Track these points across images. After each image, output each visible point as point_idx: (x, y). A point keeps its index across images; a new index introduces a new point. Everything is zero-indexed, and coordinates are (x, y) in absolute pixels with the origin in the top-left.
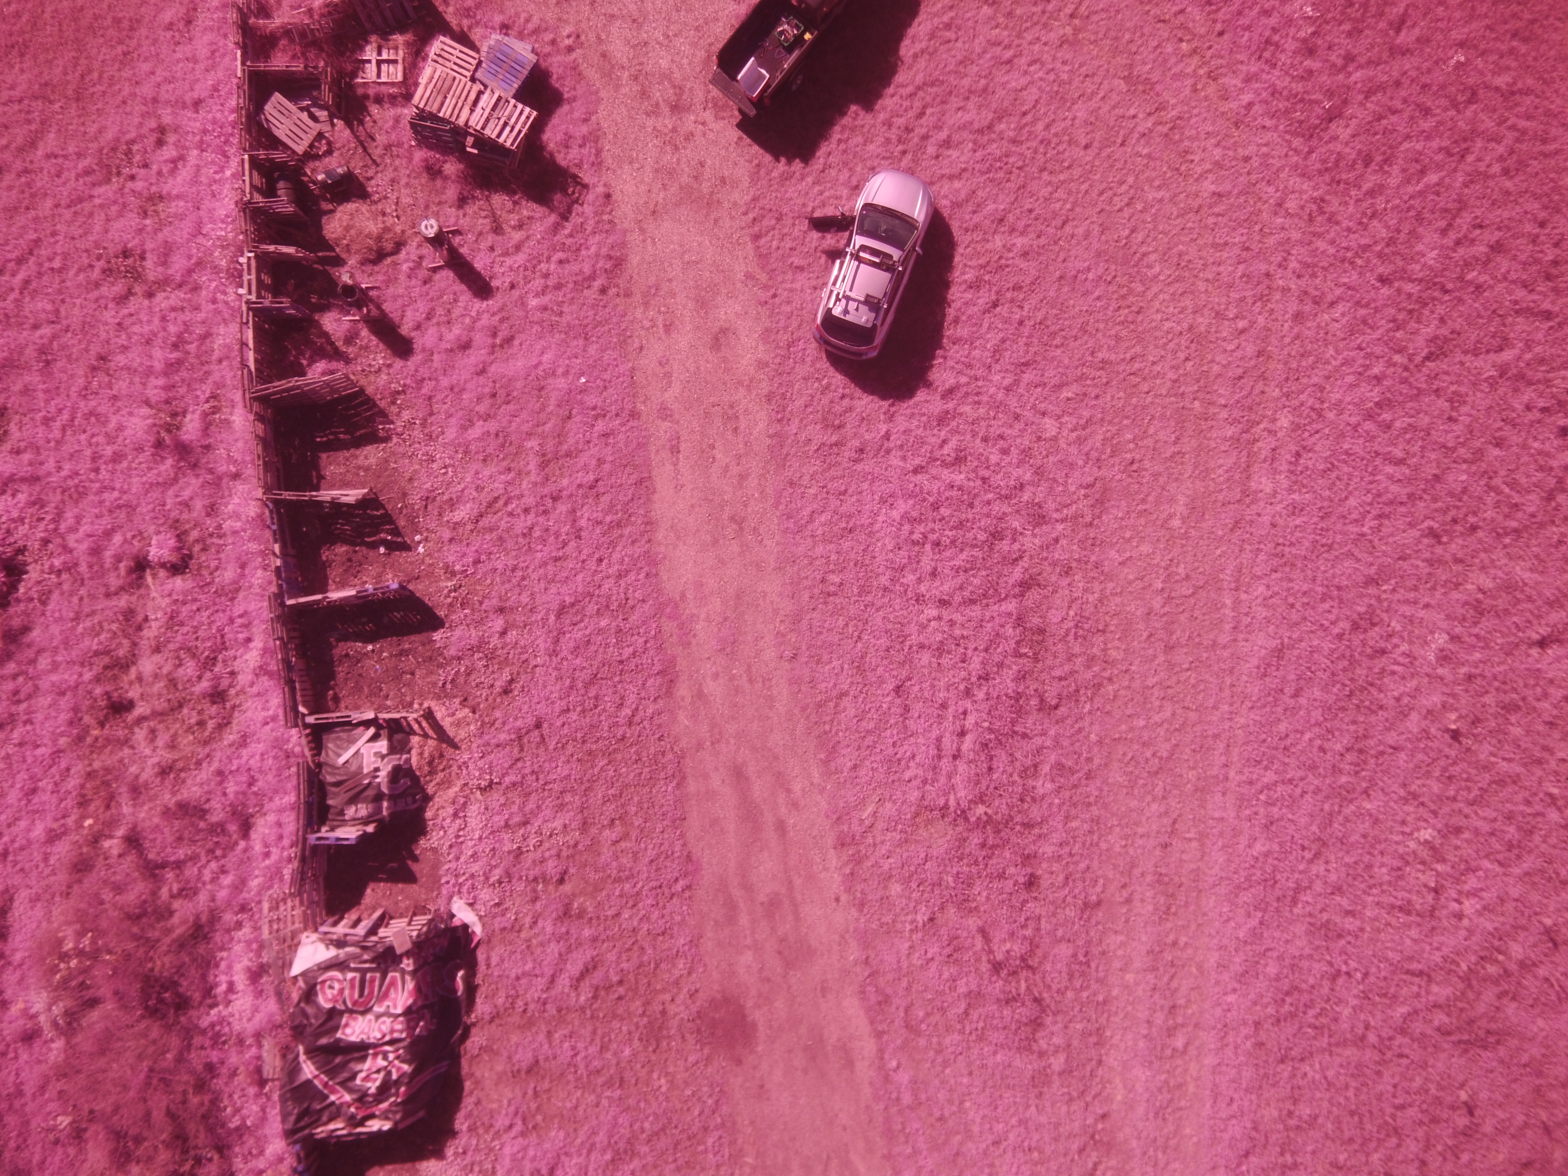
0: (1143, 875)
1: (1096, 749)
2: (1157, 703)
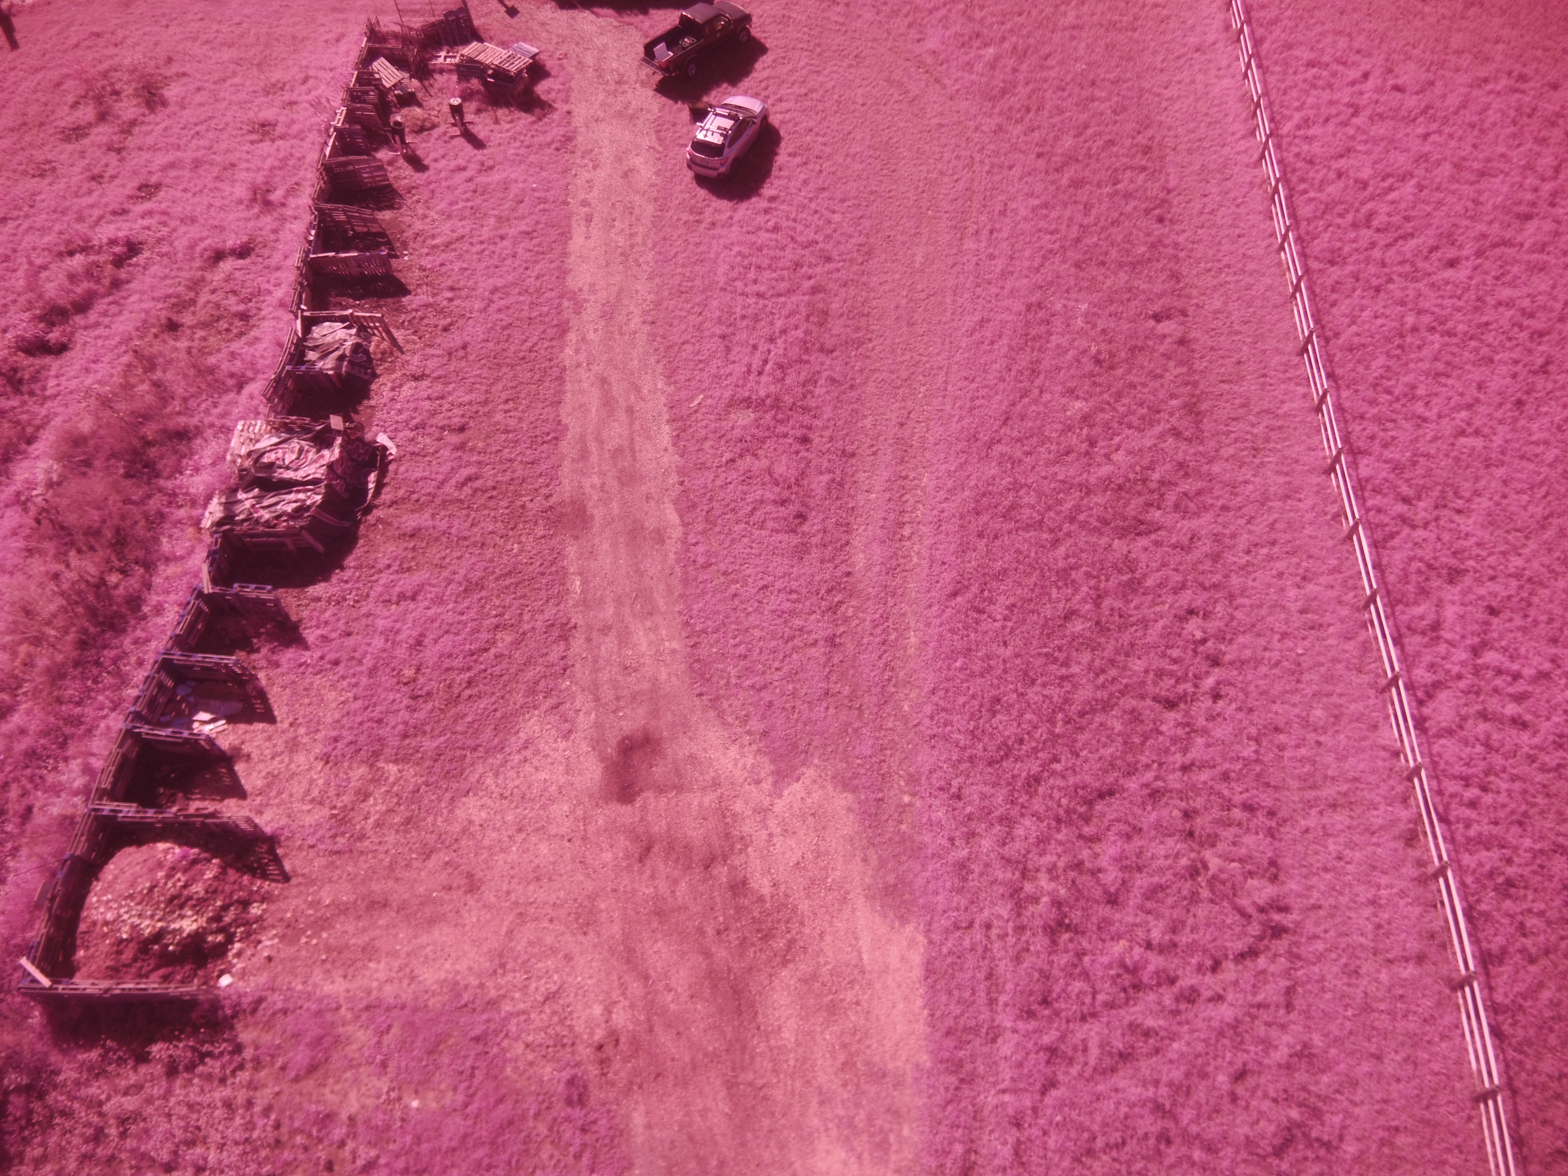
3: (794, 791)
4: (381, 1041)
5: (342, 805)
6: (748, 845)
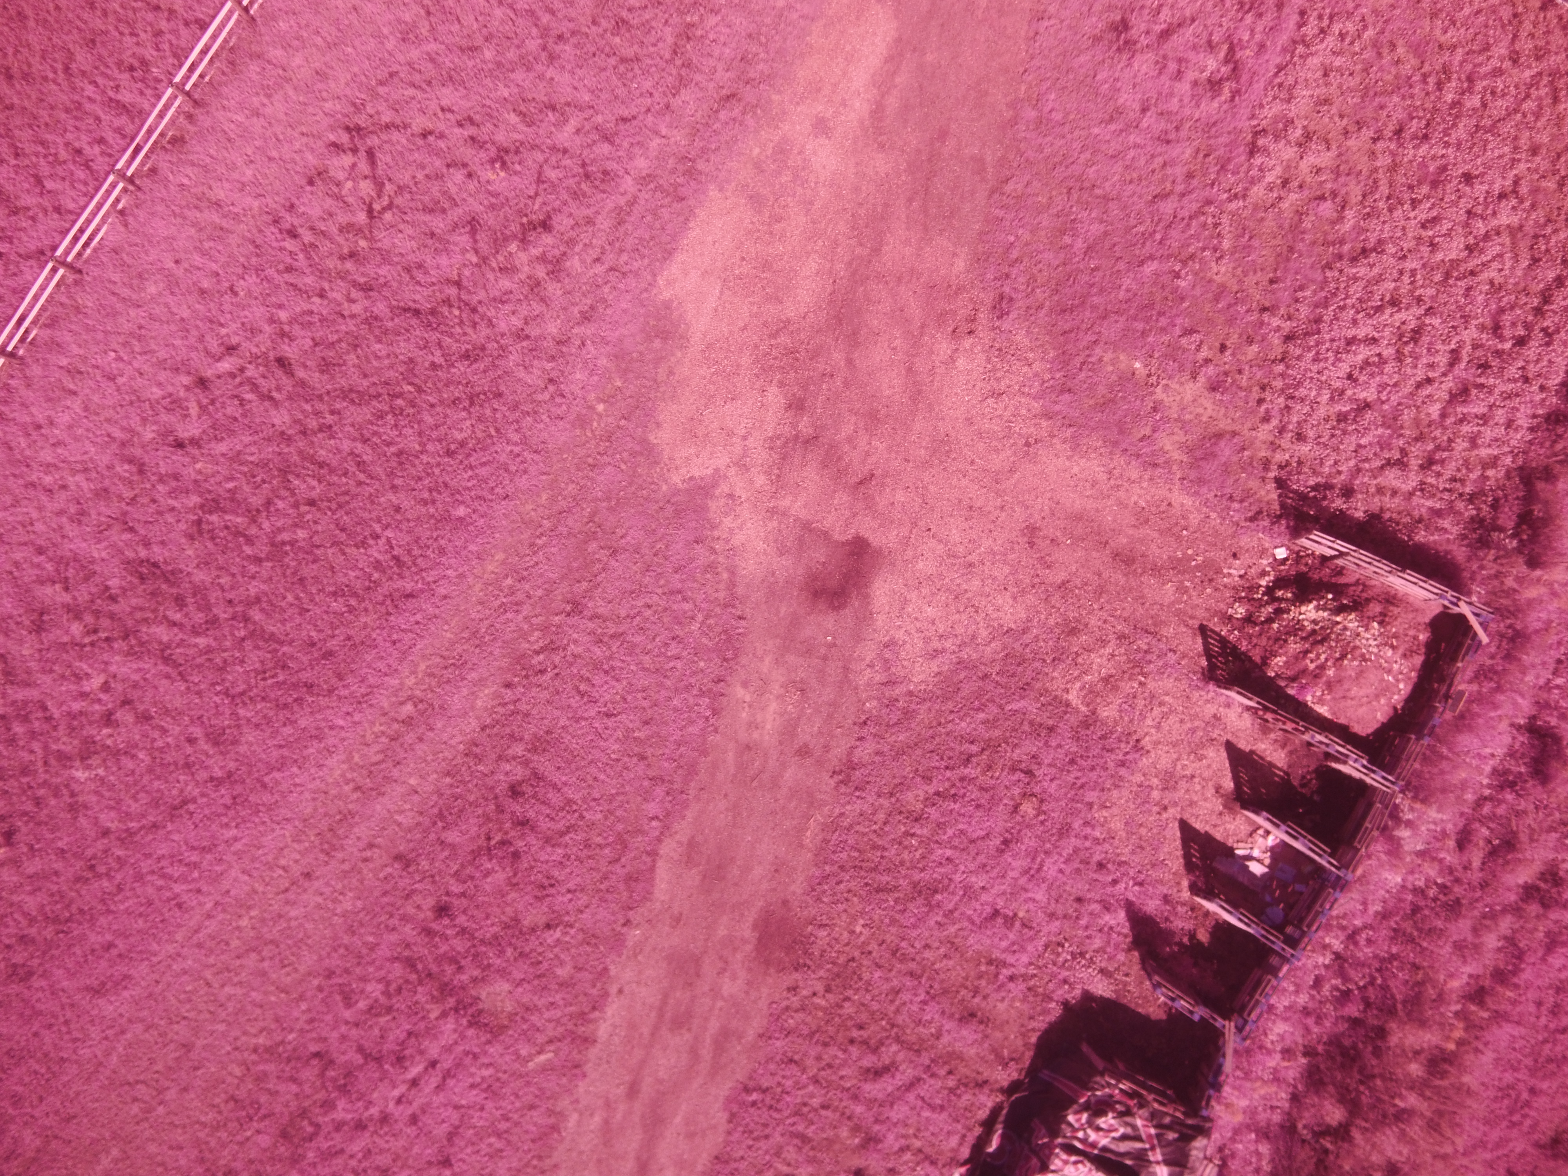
0: (344, 861)
1: (309, 994)
2: (229, 1004)
3: (700, 469)
4: (1154, 431)
5: (1136, 685)
6: (771, 438)
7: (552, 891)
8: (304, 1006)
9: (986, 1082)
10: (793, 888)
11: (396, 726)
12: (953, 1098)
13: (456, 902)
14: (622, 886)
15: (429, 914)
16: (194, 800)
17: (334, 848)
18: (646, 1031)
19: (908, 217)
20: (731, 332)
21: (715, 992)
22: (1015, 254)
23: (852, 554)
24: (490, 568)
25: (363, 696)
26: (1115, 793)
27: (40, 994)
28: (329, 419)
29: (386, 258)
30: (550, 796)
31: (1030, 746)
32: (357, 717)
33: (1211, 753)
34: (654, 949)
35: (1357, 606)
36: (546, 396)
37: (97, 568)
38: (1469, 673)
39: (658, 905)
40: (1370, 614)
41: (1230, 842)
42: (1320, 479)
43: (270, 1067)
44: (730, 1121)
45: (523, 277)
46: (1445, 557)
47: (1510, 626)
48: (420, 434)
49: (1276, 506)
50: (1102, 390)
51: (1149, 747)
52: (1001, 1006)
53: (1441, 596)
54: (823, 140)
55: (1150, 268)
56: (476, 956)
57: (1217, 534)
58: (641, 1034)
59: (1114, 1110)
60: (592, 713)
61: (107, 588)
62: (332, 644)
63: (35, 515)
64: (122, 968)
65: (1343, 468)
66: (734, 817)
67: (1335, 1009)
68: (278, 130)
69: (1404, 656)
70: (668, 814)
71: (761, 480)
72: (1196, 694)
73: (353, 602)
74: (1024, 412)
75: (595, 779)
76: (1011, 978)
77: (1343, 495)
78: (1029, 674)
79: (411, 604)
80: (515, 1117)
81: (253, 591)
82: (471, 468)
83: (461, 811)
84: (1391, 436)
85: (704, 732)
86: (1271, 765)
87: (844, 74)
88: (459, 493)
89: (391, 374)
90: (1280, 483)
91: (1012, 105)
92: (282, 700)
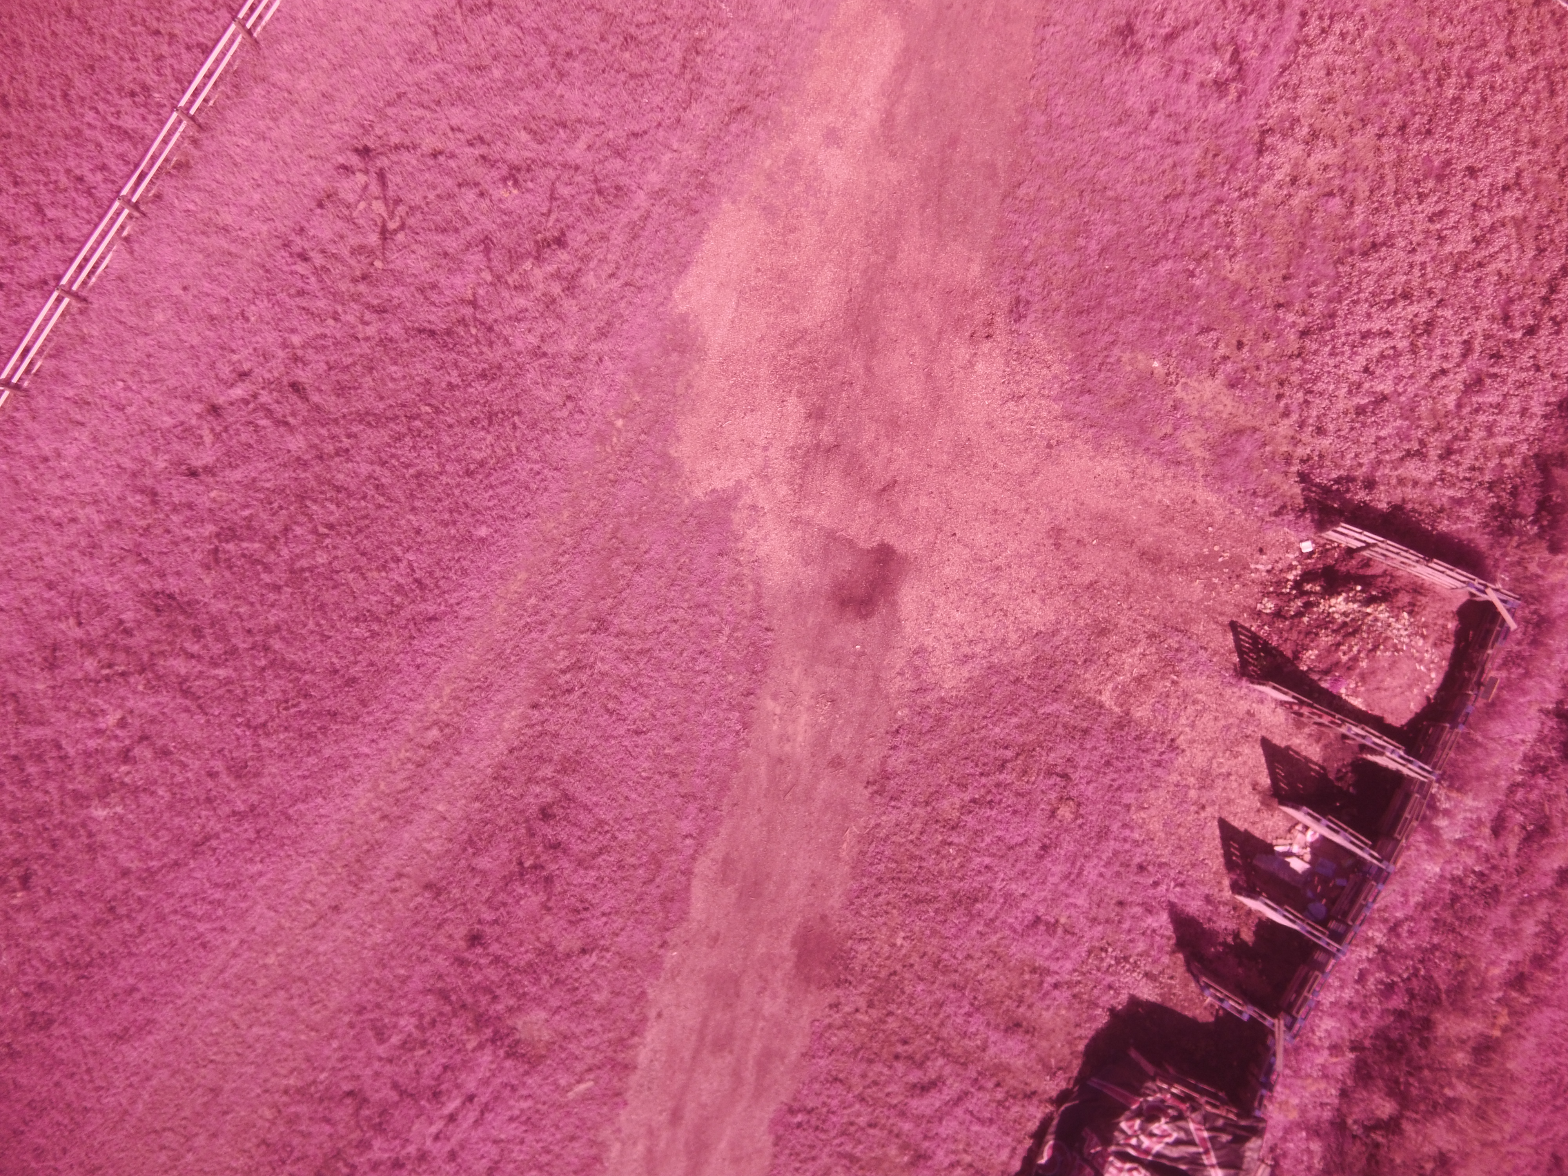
0: (372, 892)
1: (340, 1031)
2: (257, 1045)
3: (722, 481)
4: (1175, 429)
5: (1168, 684)
6: (792, 448)
7: (587, 915)
8: (335, 1044)
9: (1034, 1093)
10: (831, 902)
11: (422, 752)
12: (1002, 1110)
13: (488, 930)
14: (657, 907)
15: (462, 944)
16: (217, 836)
17: (362, 879)
18: (687, 1055)
19: (921, 224)
20: (748, 344)
21: (756, 1012)
22: (1029, 257)
23: (878, 561)
24: (513, 588)
25: (388, 722)
26: (1152, 794)
27: (61, 1043)
28: (346, 442)
29: (398, 278)
30: (581, 817)
31: (1064, 750)
32: (382, 744)
33: (1246, 749)
34: (693, 971)
35: (1386, 597)
36: (565, 413)
37: (110, 601)
38: (1499, 661)
39: (694, 925)
40: (1399, 604)
41: (1269, 839)
42: (1342, 472)
43: (303, 1109)
44: (776, 1144)
45: (538, 294)
46: (1468, 545)
47: (1535, 612)
48: (439, 455)
49: (1300, 500)
50: (1121, 390)
51: (1184, 746)
52: (1046, 1015)
53: (1468, 584)
54: (834, 150)
55: (1165, 267)
56: (511, 984)
57: (1242, 529)
58: (682, 1059)
59: (1166, 1115)
60: (622, 731)
61: (121, 622)
62: (354, 671)
63: (44, 549)
64: (145, 1013)
65: (1364, 460)
66: (769, 832)
67: (1381, 1002)
68: (285, 153)
69: (1435, 645)
70: (702, 831)
71: (783, 491)
72: (1229, 691)
73: (375, 627)
74: (1045, 414)
75: (627, 798)
76: (1056, 986)
77: (1366, 487)
78: (1061, 676)
79: (434, 627)
80: (557, 1149)
81: (272, 620)
82: (491, 487)
83: (491, 836)
84: (1409, 428)
85: (735, 748)
86: (1307, 760)
87: (854, 84)
88: (480, 513)
89: (408, 396)
90: (1303, 477)
91: (1019, 111)
92: (305, 730)
